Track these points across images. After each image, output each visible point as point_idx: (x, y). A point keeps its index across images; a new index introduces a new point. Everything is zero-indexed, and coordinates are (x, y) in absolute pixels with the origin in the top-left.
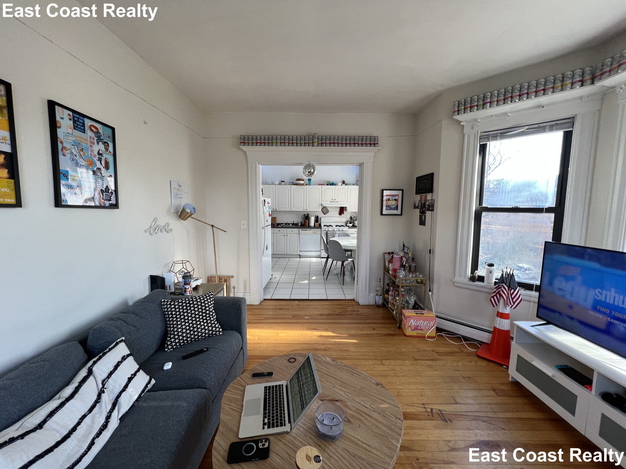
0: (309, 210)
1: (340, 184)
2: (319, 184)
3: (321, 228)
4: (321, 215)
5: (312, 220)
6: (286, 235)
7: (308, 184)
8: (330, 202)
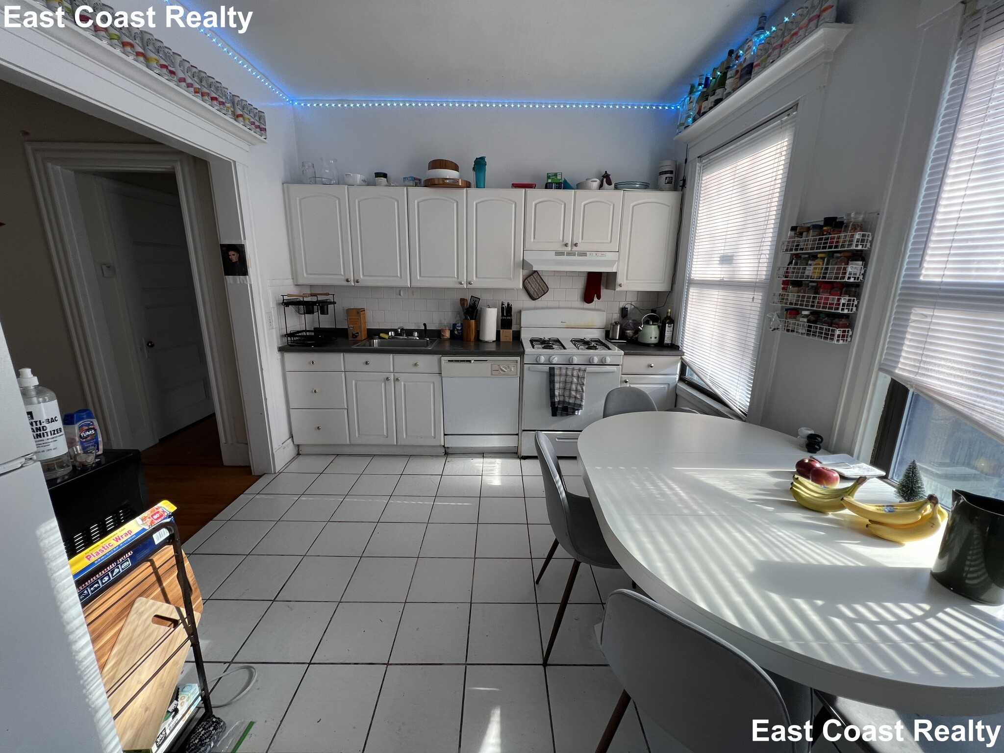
0: (477, 283)
1: (596, 184)
2: (516, 186)
3: (522, 354)
4: (520, 301)
5: (491, 318)
6: (392, 378)
7: (473, 182)
8: (559, 254)
